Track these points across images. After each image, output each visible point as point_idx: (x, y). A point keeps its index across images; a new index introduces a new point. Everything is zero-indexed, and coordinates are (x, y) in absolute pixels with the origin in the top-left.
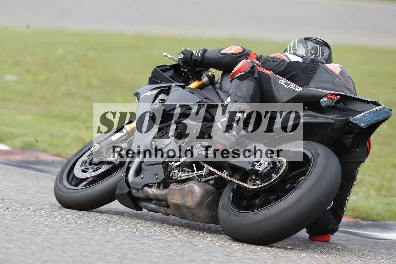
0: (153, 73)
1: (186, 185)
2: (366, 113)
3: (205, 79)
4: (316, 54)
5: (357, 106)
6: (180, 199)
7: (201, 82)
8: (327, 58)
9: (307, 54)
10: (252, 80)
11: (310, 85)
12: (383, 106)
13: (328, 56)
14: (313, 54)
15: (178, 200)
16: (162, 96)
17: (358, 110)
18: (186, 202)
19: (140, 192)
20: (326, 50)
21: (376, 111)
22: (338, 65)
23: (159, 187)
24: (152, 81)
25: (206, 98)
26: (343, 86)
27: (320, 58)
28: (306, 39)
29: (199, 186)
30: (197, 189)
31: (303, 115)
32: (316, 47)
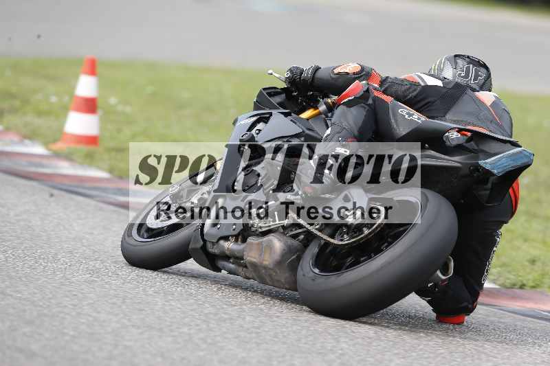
0: (257, 97)
1: (265, 239)
2: (502, 155)
3: (322, 108)
4: (467, 76)
5: (494, 147)
6: (257, 256)
7: (317, 111)
8: (481, 83)
9: (454, 76)
10: (363, 107)
12: (523, 148)
13: (483, 81)
14: (462, 77)
15: (255, 258)
16: (260, 126)
17: (492, 152)
18: (263, 260)
19: (215, 246)
20: (483, 72)
21: (514, 154)
23: (236, 241)
25: (309, 130)
28: (456, 56)
29: (280, 240)
30: (277, 244)
31: (421, 155)
32: (468, 69)
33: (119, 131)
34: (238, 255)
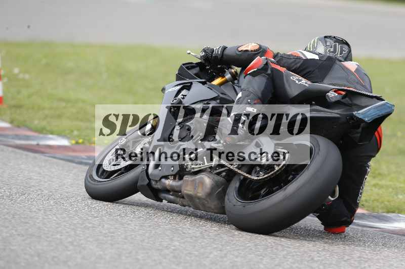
0: (179, 70)
3: (228, 76)
4: (335, 51)
6: (192, 190)
7: (224, 79)
9: (326, 52)
10: (264, 76)
12: (385, 101)
13: (346, 54)
14: (332, 52)
15: (190, 191)
16: (184, 92)
17: (362, 105)
18: (197, 193)
19: (158, 183)
20: (345, 48)
22: (356, 63)
23: (175, 179)
24: (178, 78)
25: (222, 94)
26: (357, 83)
27: (339, 56)
28: (326, 37)
29: (209, 177)
30: (207, 180)
31: (310, 109)
32: (335, 46)
33: (19, 92)
34: (176, 189)
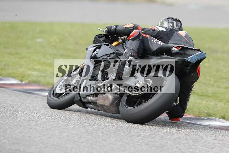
0: (94, 39)
1: (105, 95)
2: (194, 55)
3: (120, 41)
4: (173, 26)
5: (190, 52)
6: (103, 102)
7: (118, 42)
8: (179, 28)
9: (168, 26)
10: (138, 40)
11: (170, 42)
12: (202, 52)
14: (172, 26)
16: (97, 50)
17: (190, 54)
18: (105, 103)
19: (85, 99)
20: (179, 24)
21: (198, 54)
22: (185, 32)
24: (94, 43)
25: (117, 50)
26: (186, 42)
27: (175, 28)
28: (168, 18)
30: (110, 97)
32: (173, 23)
34: (94, 102)
